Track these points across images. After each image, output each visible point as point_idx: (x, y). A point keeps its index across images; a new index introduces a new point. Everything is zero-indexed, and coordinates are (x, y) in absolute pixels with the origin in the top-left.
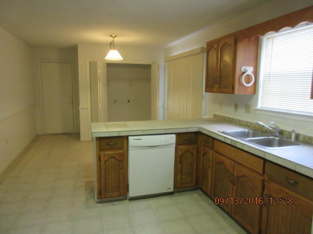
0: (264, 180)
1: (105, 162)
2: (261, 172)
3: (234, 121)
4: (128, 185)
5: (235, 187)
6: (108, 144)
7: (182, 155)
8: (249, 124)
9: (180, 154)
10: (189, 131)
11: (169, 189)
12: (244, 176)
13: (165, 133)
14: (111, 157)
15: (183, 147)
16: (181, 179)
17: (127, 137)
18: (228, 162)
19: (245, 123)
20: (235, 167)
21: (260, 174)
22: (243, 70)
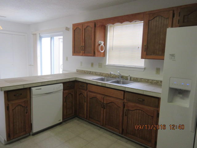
0: (124, 102)
1: (13, 110)
2: (123, 98)
3: (91, 73)
4: (31, 124)
5: (105, 110)
6: (15, 95)
7: (66, 96)
8: (102, 74)
9: (65, 96)
10: (70, 81)
11: (60, 120)
12: (111, 102)
13: (56, 83)
14: (18, 106)
15: (67, 91)
16: (66, 112)
17: (30, 88)
18: (99, 96)
19: (99, 74)
20: (105, 98)
21: (122, 99)
22: (99, 43)
